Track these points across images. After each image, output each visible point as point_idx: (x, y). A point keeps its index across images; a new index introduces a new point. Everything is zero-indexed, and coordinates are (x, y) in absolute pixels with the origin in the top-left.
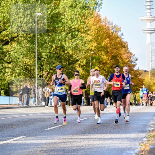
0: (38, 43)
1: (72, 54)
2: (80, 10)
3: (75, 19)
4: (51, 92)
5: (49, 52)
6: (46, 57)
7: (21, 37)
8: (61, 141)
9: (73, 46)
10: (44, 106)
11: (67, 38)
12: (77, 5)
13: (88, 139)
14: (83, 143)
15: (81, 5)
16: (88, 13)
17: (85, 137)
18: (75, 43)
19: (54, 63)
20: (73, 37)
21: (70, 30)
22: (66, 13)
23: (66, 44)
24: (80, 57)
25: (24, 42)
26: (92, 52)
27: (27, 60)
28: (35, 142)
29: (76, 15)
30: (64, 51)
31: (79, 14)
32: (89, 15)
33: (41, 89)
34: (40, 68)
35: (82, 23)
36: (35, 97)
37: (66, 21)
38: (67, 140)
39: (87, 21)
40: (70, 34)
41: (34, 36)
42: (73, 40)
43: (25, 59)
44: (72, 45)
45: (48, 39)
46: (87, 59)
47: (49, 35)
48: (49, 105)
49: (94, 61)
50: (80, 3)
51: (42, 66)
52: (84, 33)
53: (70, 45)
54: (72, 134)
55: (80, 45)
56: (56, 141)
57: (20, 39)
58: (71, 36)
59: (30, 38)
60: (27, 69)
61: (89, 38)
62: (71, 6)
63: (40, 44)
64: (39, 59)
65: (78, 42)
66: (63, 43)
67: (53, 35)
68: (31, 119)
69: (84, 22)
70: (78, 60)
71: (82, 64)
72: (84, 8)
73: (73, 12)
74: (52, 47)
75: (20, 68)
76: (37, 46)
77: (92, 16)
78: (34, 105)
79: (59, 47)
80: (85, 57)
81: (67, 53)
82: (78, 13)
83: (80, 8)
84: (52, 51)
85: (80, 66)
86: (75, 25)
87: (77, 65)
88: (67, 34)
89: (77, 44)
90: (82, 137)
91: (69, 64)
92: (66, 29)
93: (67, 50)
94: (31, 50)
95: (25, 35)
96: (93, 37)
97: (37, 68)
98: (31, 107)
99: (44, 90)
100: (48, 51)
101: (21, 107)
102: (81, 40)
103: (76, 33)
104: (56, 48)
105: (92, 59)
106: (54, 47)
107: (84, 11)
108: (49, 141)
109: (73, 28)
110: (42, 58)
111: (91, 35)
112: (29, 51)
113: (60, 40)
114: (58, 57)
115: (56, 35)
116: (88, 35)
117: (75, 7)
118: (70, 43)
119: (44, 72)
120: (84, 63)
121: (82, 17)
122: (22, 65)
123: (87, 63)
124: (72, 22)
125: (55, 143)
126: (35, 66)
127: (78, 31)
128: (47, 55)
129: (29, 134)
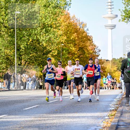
0: (17, 36)
1: (46, 46)
2: (52, 9)
3: (48, 17)
4: (28, 78)
5: (27, 45)
6: (24, 48)
7: (3, 32)
8: (36, 119)
9: (47, 40)
10: (22, 90)
11: (41, 33)
12: (50, 5)
13: (60, 117)
14: (55, 121)
15: (53, 4)
16: (60, 12)
17: (56, 116)
18: (48, 37)
19: (31, 54)
20: (47, 31)
21: (44, 26)
22: (40, 12)
23: (40, 38)
24: (53, 49)
25: (6, 36)
26: (63, 45)
27: (8, 51)
28: (14, 120)
29: (49, 13)
30: (39, 44)
31: (52, 13)
32: (60, 13)
33: (19, 76)
34: (19, 58)
35: (54, 20)
36: (15, 82)
37: (40, 18)
38: (42, 119)
39: (58, 18)
40: (44, 30)
41: (14, 31)
42: (47, 34)
43: (6, 51)
44: (46, 38)
45: (26, 34)
46: (58, 51)
47: (26, 30)
48: (27, 88)
49: (64, 52)
50: (52, 3)
51: (21, 56)
52: (55, 28)
53: (44, 39)
54: (46, 113)
55: (53, 39)
56: (32, 119)
57: (2, 33)
58: (45, 31)
59: (10, 32)
60: (8, 59)
61: (60, 32)
62: (45, 6)
63: (19, 38)
64: (18, 50)
65: (50, 36)
66: (38, 37)
67: (29, 30)
68: (12, 101)
69: (55, 20)
70: (51, 51)
71: (54, 54)
72: (56, 7)
73: (47, 11)
74: (29, 40)
75: (2, 58)
76: (17, 40)
77: (63, 14)
78: (14, 89)
79: (35, 40)
80: (56, 49)
81: (42, 45)
82: (50, 12)
83: (53, 7)
84: (29, 43)
85: (53, 56)
86: (48, 22)
87: (50, 56)
88: (42, 29)
89: (50, 38)
90: (54, 116)
91: (43, 55)
92: (41, 25)
93: (41, 42)
94: (11, 43)
95: (6, 30)
96: (63, 32)
97: (17, 58)
98: (11, 90)
99: (22, 76)
100: (26, 43)
101: (3, 91)
102: (54, 34)
103: (49, 28)
104: (32, 41)
105: (63, 51)
106: (31, 40)
107: (56, 10)
108: (26, 119)
109: (46, 24)
110: (21, 49)
111: (62, 30)
112: (10, 44)
113: (35, 35)
114: (34, 48)
115: (32, 30)
116: (59, 30)
117: (48, 7)
118: (44, 37)
119: (22, 61)
120: (56, 53)
121: (54, 15)
122: (3, 55)
123: (58, 53)
124: (46, 20)
125: (32, 121)
126: (14, 56)
127: (51, 27)
128: (25, 47)
129: (10, 113)
